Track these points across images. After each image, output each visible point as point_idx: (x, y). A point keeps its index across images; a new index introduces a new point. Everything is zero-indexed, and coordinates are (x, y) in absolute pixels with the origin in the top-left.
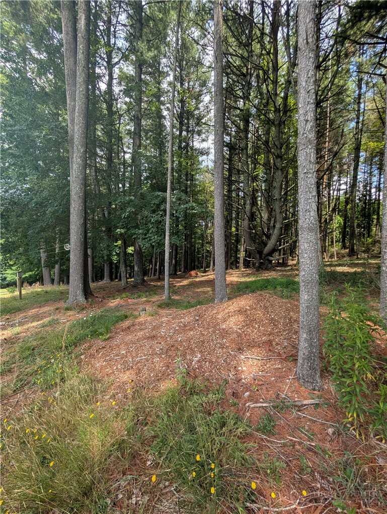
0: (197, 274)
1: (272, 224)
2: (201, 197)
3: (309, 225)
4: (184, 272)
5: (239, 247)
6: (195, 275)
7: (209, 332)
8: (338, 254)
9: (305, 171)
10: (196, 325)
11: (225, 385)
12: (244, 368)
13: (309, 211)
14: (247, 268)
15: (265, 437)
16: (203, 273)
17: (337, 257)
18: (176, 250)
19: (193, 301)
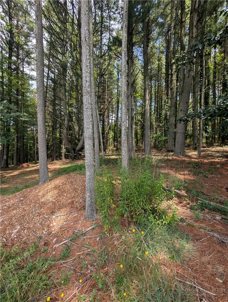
0: (28, 166)
1: (80, 133)
2: (32, 109)
3: (89, 136)
4: (17, 165)
5: (62, 146)
6: (27, 166)
7: (30, 207)
8: (112, 150)
9: (86, 107)
10: (20, 204)
11: (40, 240)
12: (55, 224)
13: (89, 129)
14: (67, 159)
15: (63, 261)
16: (35, 164)
17: (112, 152)
18: (8, 148)
19: (20, 186)
